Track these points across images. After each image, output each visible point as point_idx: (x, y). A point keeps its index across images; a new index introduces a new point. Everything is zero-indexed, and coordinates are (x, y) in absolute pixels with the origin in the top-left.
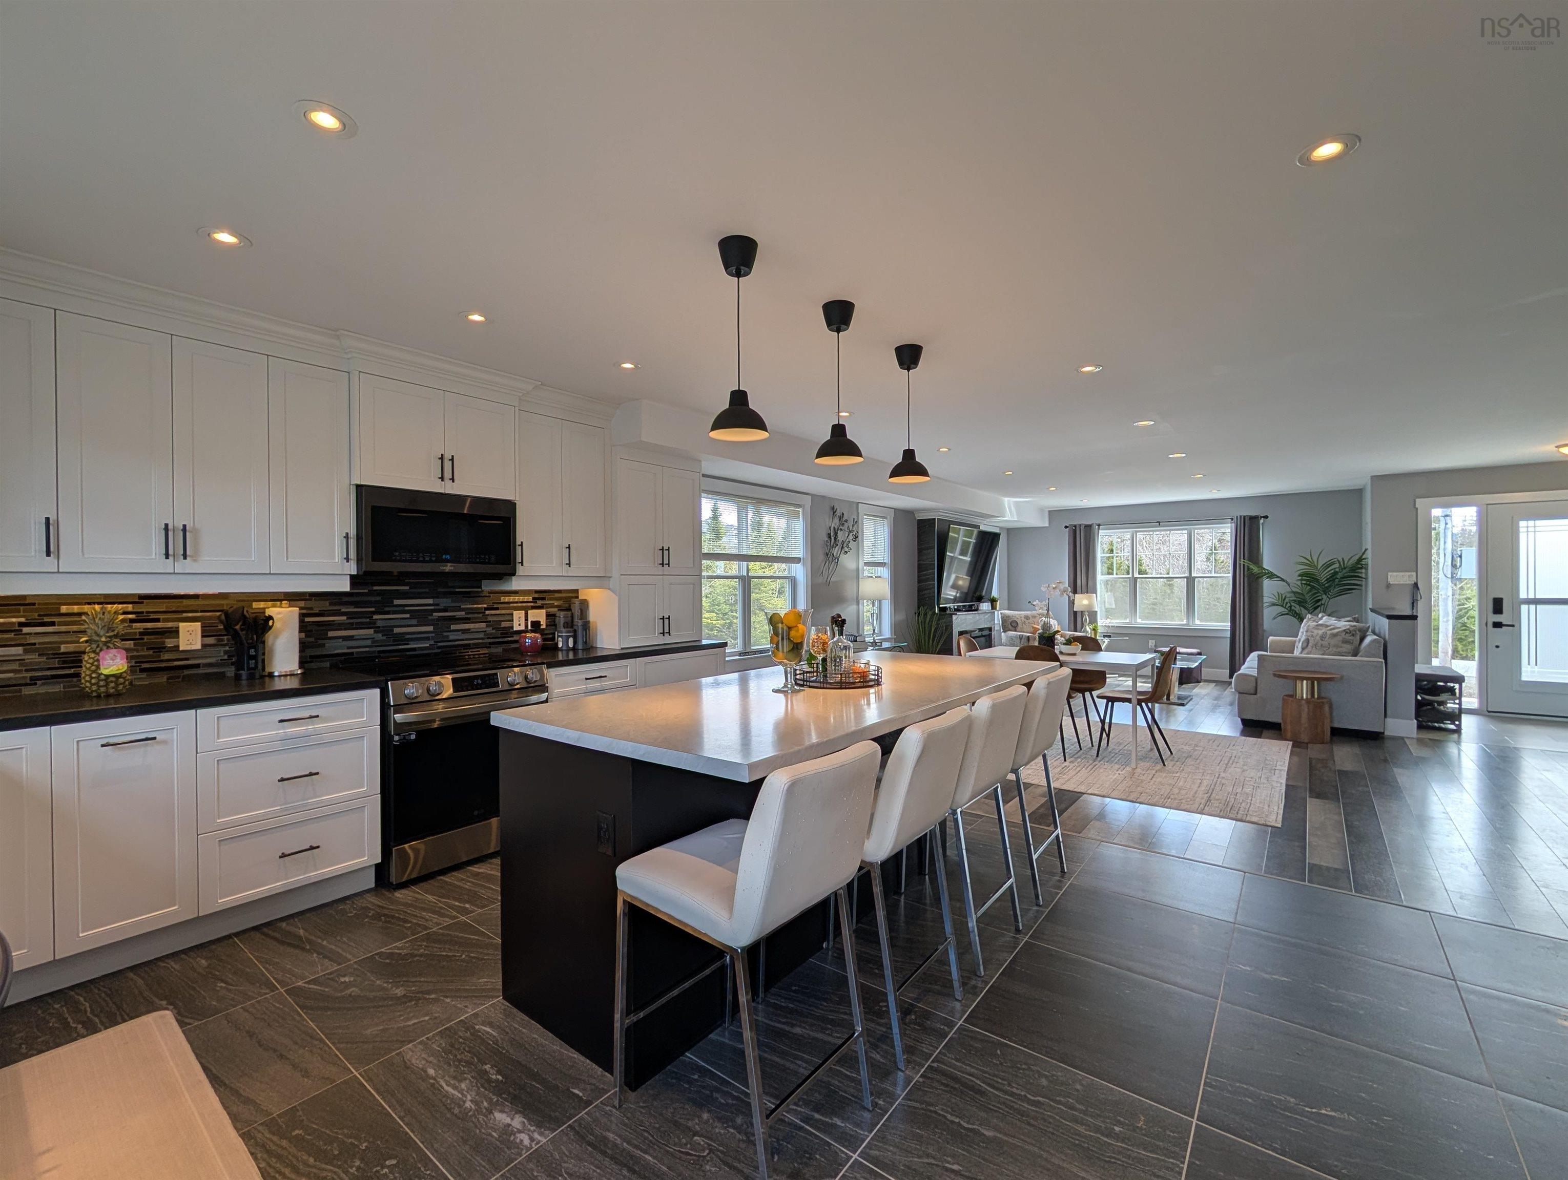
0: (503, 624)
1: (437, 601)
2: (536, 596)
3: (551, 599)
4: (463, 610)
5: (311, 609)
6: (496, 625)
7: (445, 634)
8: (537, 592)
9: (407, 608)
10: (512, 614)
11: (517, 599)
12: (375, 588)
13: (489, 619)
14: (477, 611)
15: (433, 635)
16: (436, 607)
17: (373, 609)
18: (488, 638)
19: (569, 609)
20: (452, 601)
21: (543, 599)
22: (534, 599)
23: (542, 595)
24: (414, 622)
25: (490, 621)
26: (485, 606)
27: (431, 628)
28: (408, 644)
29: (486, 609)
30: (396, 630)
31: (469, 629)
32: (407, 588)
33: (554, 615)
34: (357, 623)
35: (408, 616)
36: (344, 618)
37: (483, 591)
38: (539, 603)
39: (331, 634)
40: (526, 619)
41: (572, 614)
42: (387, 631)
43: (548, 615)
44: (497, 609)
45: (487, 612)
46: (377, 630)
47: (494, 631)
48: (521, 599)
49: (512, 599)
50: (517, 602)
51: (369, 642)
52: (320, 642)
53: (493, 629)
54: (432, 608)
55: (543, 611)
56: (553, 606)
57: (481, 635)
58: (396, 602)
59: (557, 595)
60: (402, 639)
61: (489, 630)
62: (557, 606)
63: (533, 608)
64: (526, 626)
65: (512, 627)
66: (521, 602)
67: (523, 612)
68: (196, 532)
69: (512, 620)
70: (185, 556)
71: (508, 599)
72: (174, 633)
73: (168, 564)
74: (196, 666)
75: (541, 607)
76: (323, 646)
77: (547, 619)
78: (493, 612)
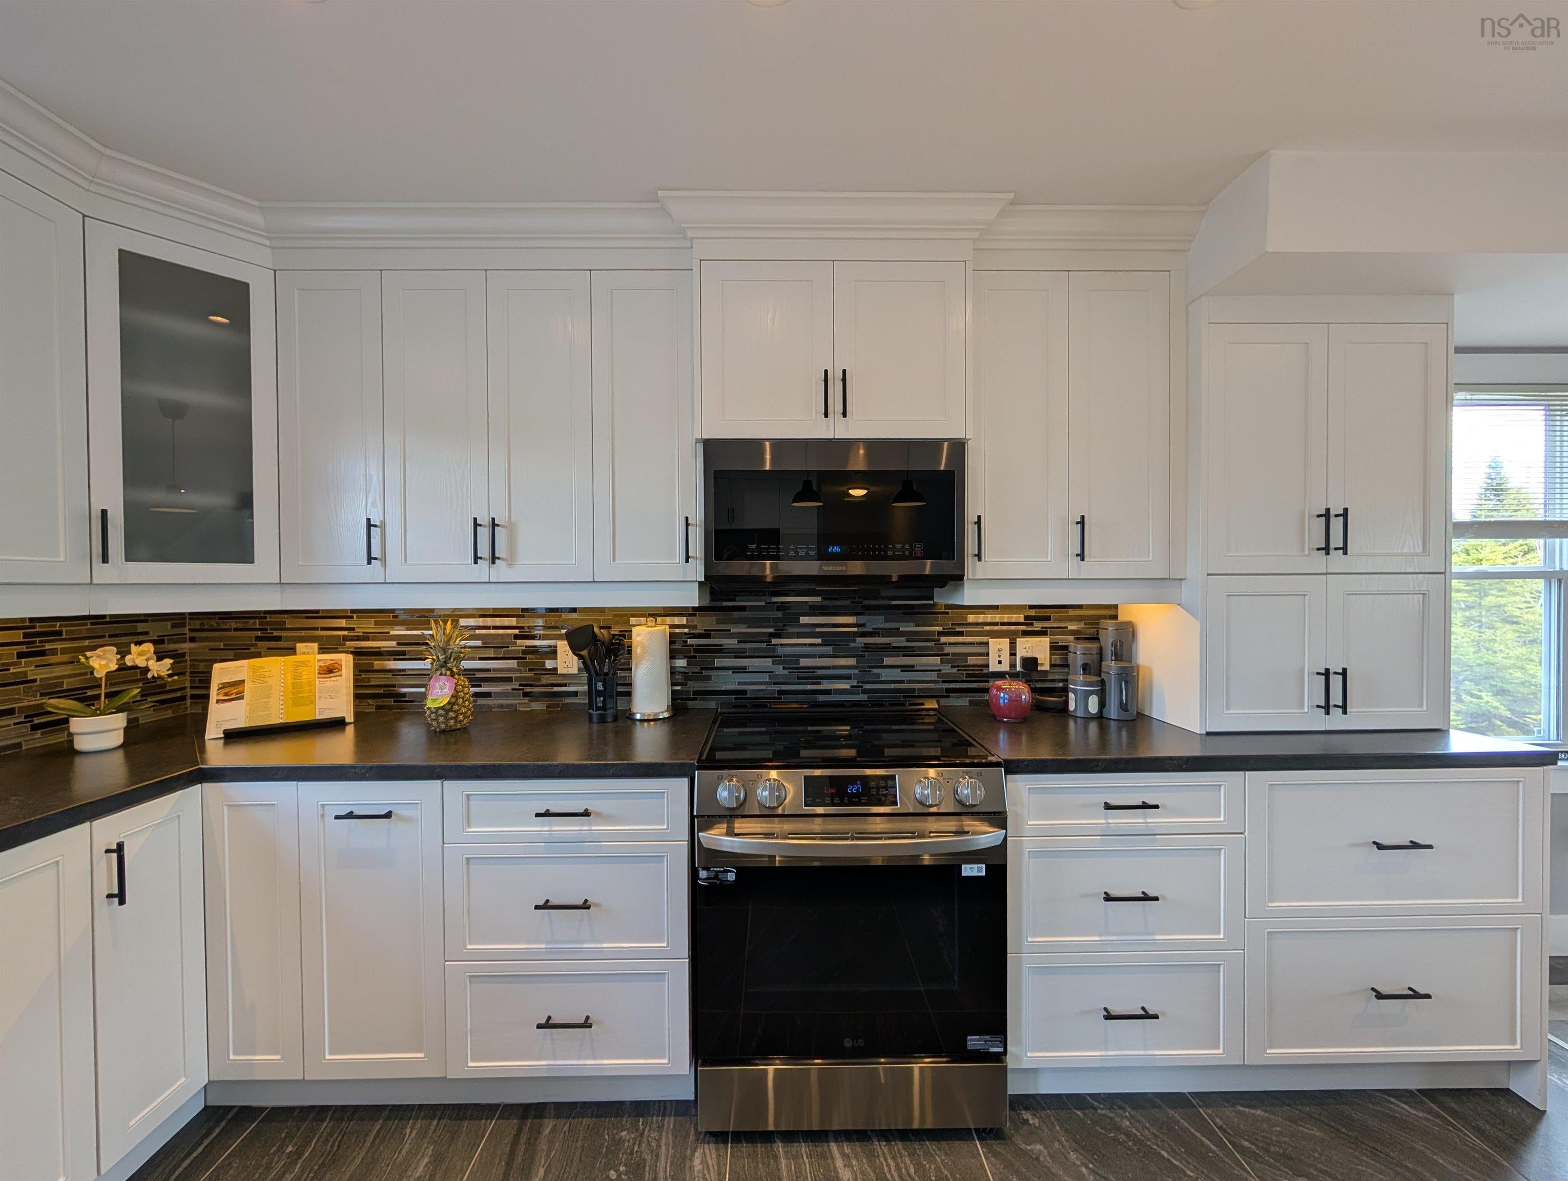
0: (971, 660)
1: (863, 619)
2: (1032, 613)
3: (1059, 620)
4: (903, 634)
5: (695, 627)
6: (957, 660)
7: (875, 671)
8: (1032, 607)
9: (818, 630)
10: (987, 643)
11: (997, 618)
12: (775, 599)
13: (948, 650)
14: (926, 637)
15: (857, 671)
16: (861, 629)
17: (772, 630)
18: (944, 682)
19: (1096, 639)
20: (886, 621)
21: (1048, 618)
22: (1026, 618)
23: (1042, 613)
24: (829, 650)
25: (948, 655)
26: (940, 629)
27: (852, 661)
28: (819, 683)
29: (940, 634)
30: (804, 662)
31: (913, 666)
32: (819, 599)
33: (1066, 648)
35: (819, 641)
36: (735, 641)
37: (935, 605)
38: (1038, 626)
39: (718, 662)
40: (1013, 654)
41: (1101, 648)
42: (790, 662)
43: (1054, 648)
44: (961, 634)
45: (943, 639)
46: (777, 659)
47: (955, 670)
48: (1006, 618)
49: (987, 618)
50: (996, 624)
51: (766, 678)
52: (705, 673)
53: (953, 667)
54: (856, 629)
55: (1045, 641)
56: (1064, 631)
57: (933, 676)
58: (804, 620)
59: (1072, 612)
60: (811, 675)
61: (947, 669)
62: (1073, 632)
63: (1026, 634)
64: (1013, 666)
65: (987, 666)
66: (1003, 624)
67: (1007, 641)
68: (511, 527)
69: (988, 654)
70: (494, 559)
71: (981, 618)
72: (553, 653)
73: (482, 570)
74: (575, 694)
75: (1042, 633)
76: (708, 678)
77: (1051, 654)
78: (952, 639)
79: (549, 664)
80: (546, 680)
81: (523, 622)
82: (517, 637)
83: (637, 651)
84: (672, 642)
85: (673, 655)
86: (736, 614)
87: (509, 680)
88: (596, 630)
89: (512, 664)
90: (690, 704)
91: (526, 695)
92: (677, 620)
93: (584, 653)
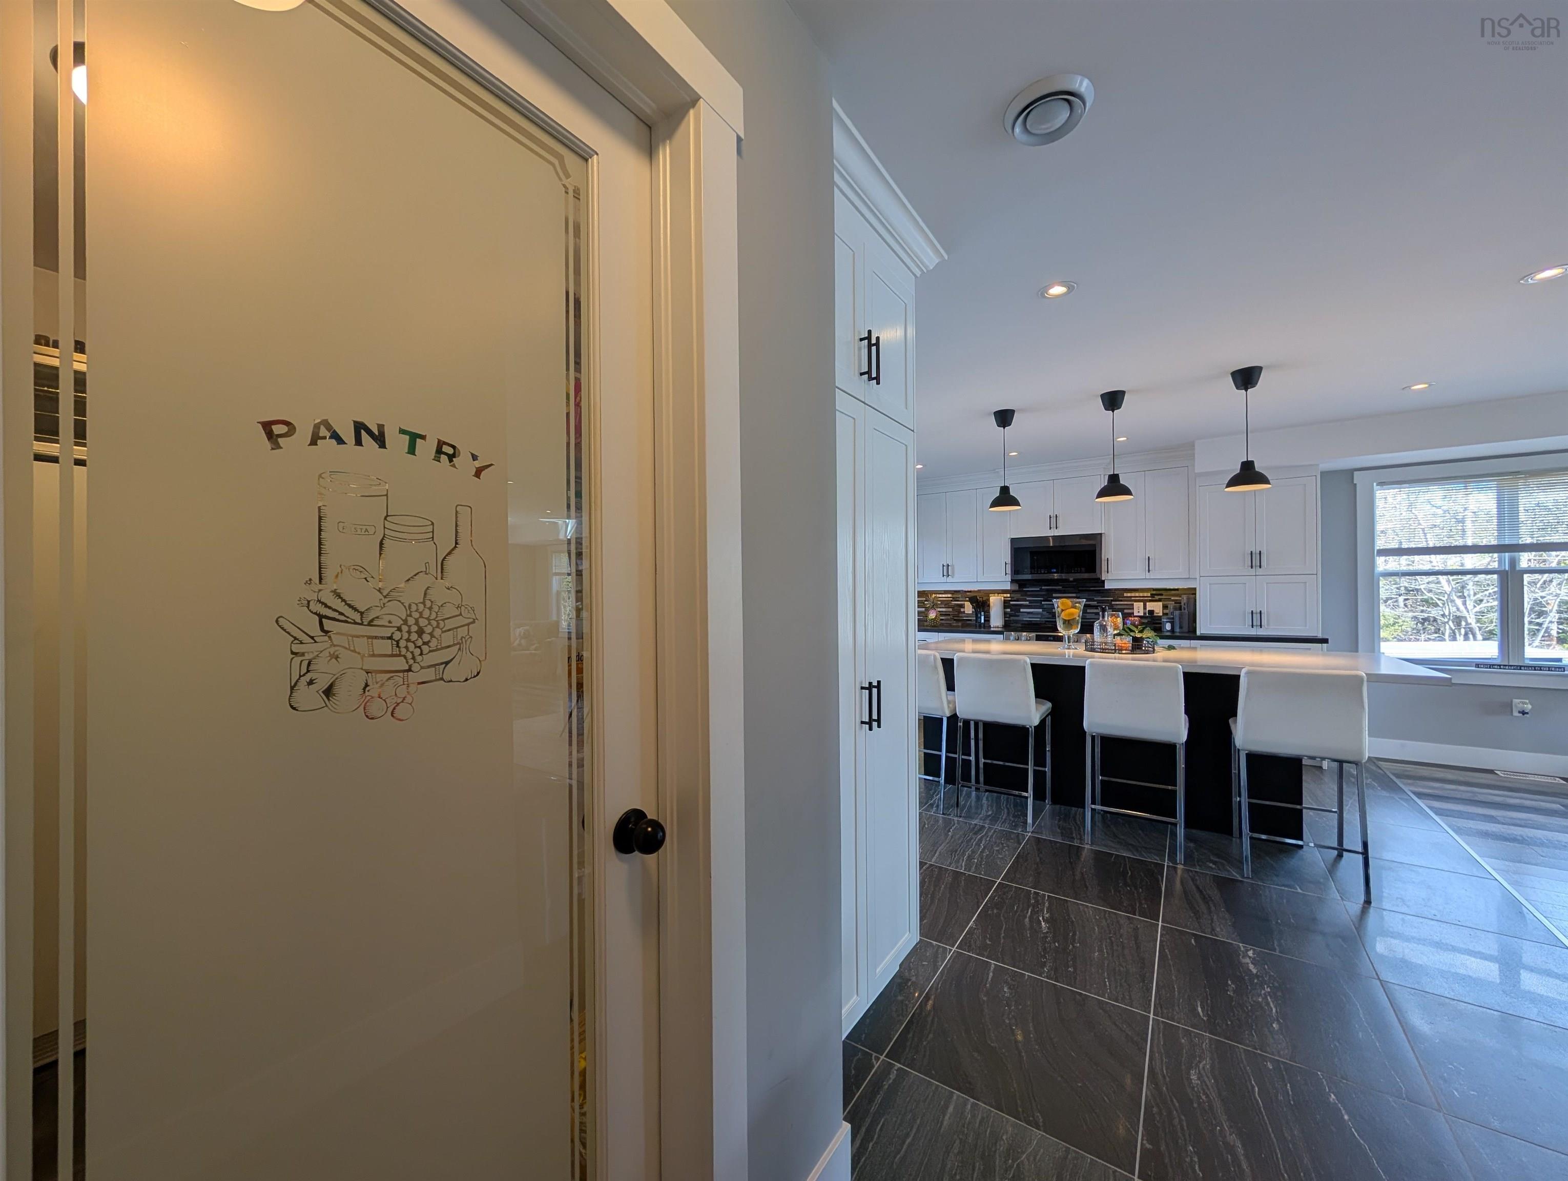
0: (1126, 611)
2: (1154, 592)
3: (1166, 595)
4: (1096, 601)
5: (1013, 597)
8: (1154, 590)
10: (1133, 605)
11: (1137, 594)
12: (1043, 588)
13: (1116, 607)
14: (1107, 602)
19: (1180, 603)
20: (1089, 595)
21: (1161, 595)
22: (1151, 594)
23: (1160, 592)
26: (1112, 598)
29: (1112, 601)
34: (1034, 606)
36: (1028, 603)
38: (1157, 597)
39: (1022, 610)
40: (1145, 608)
41: (1181, 606)
43: (1165, 607)
44: (1121, 601)
45: (1113, 603)
46: (1044, 609)
48: (1141, 595)
49: (1133, 595)
51: (1039, 616)
52: (1014, 614)
55: (1160, 604)
56: (1169, 600)
59: (1173, 592)
62: (1173, 600)
63: (1150, 601)
64: (1145, 613)
65: (1133, 613)
66: (1140, 597)
67: (1142, 603)
68: (953, 566)
69: (1133, 609)
70: (948, 575)
71: (1129, 595)
72: (962, 606)
73: (944, 579)
74: (970, 620)
75: (1159, 600)
76: (1018, 616)
77: (1163, 610)
78: (1118, 603)
79: (962, 610)
80: (961, 615)
81: (955, 596)
82: (952, 601)
83: (991, 605)
84: (1004, 603)
85: (1005, 607)
86: (1029, 593)
87: (949, 615)
88: (978, 598)
89: (951, 610)
90: (1011, 625)
91: (955, 620)
92: (1005, 595)
93: (974, 605)
